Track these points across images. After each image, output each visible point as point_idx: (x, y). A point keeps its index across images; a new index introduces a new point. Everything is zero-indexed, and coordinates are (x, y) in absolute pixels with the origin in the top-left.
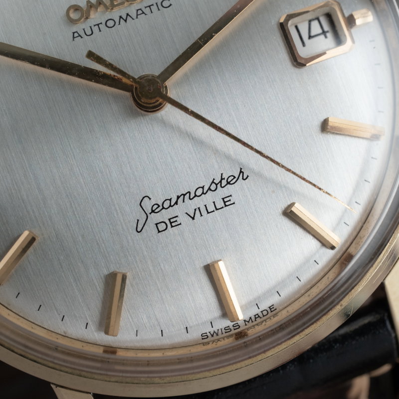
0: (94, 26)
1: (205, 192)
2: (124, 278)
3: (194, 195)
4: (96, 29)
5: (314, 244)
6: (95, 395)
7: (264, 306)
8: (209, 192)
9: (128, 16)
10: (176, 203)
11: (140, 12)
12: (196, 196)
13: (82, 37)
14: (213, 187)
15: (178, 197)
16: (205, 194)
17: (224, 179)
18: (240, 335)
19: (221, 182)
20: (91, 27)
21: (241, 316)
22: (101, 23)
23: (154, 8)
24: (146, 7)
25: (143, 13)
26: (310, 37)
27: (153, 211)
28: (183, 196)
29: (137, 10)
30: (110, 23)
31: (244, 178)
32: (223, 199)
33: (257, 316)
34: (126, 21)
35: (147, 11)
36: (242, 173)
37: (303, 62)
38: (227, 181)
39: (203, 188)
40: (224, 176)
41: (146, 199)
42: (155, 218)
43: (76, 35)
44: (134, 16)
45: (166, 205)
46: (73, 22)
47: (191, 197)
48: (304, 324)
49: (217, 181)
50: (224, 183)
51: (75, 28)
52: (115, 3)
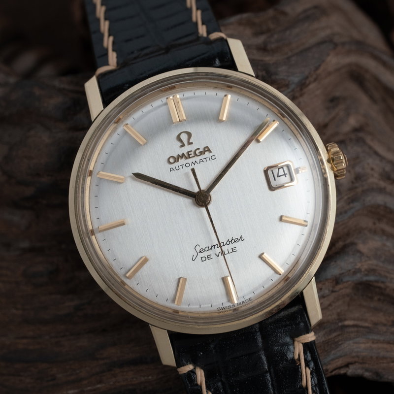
1: (224, 245)
2: (185, 279)
4: (181, 167)
5: (272, 272)
6: (168, 331)
7: (247, 298)
8: (226, 245)
9: (196, 162)
10: (211, 249)
11: (201, 161)
13: (174, 171)
14: (228, 243)
15: (212, 246)
18: (235, 310)
20: (179, 166)
21: (236, 302)
22: (183, 165)
23: (208, 159)
26: (278, 176)
27: (200, 252)
28: (214, 246)
30: (188, 165)
31: (243, 240)
32: (232, 249)
33: (243, 302)
34: (194, 164)
35: (204, 160)
36: (241, 238)
37: (273, 189)
39: (223, 243)
40: (234, 238)
41: (198, 246)
42: (201, 255)
43: (172, 169)
44: (199, 163)
45: (207, 249)
46: (170, 163)
47: (218, 247)
48: (264, 307)
49: (230, 240)
50: (233, 241)
51: (172, 166)
52: (191, 156)
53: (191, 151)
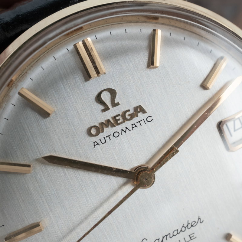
0: (107, 137)
1: (179, 232)
3: (172, 235)
4: (107, 139)
8: (181, 232)
9: (127, 129)
10: (162, 241)
11: (134, 126)
12: (173, 235)
13: (99, 145)
14: (183, 229)
15: (163, 237)
16: (179, 234)
17: (189, 224)
19: (187, 226)
20: (104, 138)
22: (111, 135)
23: (142, 123)
24: (137, 123)
25: (136, 126)
26: (235, 130)
28: (166, 237)
29: (132, 125)
30: (116, 134)
31: (201, 222)
32: (189, 236)
34: (125, 132)
35: (138, 125)
36: (199, 220)
38: (191, 225)
39: (177, 230)
40: (190, 222)
41: (145, 240)
43: (96, 143)
44: (131, 129)
47: (171, 237)
49: (185, 225)
50: (189, 226)
51: (94, 139)
53: (119, 115)
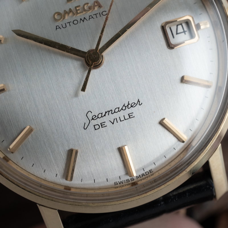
0: (67, 23)
1: (119, 110)
2: (77, 152)
3: (114, 112)
4: (68, 25)
5: (174, 140)
7: (147, 170)
8: (122, 110)
9: (85, 19)
10: (105, 115)
11: (91, 17)
12: (115, 112)
13: (60, 29)
14: (124, 108)
15: (106, 112)
16: (120, 111)
17: (130, 104)
18: (134, 184)
19: (128, 106)
20: (65, 24)
21: (135, 175)
22: (71, 22)
23: (98, 15)
24: (94, 15)
25: (92, 17)
26: (177, 34)
27: (93, 119)
28: (108, 112)
29: (90, 16)
30: (75, 22)
31: (140, 104)
32: (129, 114)
33: (143, 175)
34: (83, 21)
35: (94, 17)
36: (139, 102)
37: (173, 46)
38: (131, 105)
39: (119, 108)
40: (130, 103)
41: (89, 112)
42: (94, 122)
43: (58, 27)
44: (88, 19)
45: (100, 116)
47: (112, 113)
48: (167, 179)
49: (126, 105)
50: (130, 106)
51: (57, 24)
52: (79, 12)
53: (79, 6)
